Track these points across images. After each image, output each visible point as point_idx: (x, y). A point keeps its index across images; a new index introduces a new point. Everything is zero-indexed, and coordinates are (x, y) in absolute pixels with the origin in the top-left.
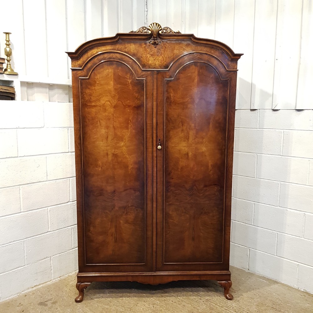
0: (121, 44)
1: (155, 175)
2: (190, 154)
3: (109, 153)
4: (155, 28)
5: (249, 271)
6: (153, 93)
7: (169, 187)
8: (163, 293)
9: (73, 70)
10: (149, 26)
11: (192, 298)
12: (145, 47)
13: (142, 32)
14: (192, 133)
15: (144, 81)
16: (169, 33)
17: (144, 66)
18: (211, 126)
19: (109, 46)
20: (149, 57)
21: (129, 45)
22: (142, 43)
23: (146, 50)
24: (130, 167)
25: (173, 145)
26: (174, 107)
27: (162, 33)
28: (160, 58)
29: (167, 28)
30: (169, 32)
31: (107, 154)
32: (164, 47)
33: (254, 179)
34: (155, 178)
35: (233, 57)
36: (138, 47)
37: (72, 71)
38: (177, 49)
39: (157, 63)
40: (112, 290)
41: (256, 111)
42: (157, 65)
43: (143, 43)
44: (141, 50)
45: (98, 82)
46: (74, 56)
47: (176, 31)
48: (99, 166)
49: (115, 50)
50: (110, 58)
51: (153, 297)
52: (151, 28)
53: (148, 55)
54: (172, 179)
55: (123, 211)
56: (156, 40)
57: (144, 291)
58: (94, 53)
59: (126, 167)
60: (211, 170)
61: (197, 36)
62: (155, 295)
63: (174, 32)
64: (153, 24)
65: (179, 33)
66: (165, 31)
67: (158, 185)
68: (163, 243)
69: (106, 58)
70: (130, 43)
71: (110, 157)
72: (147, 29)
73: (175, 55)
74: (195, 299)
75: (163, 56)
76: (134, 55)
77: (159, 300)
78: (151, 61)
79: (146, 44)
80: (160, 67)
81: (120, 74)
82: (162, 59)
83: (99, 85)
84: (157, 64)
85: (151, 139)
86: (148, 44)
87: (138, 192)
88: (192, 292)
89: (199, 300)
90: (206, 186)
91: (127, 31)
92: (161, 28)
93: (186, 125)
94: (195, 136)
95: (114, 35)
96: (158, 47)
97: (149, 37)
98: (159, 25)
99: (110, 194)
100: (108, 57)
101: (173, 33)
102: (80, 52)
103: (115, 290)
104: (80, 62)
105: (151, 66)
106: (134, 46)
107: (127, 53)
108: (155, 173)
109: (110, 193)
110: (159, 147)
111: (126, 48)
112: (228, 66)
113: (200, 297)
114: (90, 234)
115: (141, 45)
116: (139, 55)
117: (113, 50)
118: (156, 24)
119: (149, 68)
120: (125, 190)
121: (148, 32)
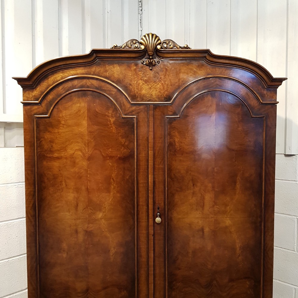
0: (99, 65)
1: (151, 263)
2: (207, 230)
3: (80, 230)
4: (151, 42)
6: (148, 138)
7: (174, 282)
9: (25, 104)
10: (142, 39)
12: (135, 70)
13: (130, 48)
14: (209, 197)
15: (135, 119)
16: (172, 48)
17: (134, 97)
18: (238, 186)
19: (82, 68)
20: (141, 84)
21: (112, 67)
22: (131, 64)
23: (136, 74)
24: (113, 251)
25: (180, 217)
26: (181, 158)
27: (161, 48)
28: (158, 86)
29: (170, 41)
30: (171, 46)
31: (77, 232)
32: (164, 70)
33: (294, 252)
34: (151, 269)
35: (269, 83)
36: (125, 69)
37: (24, 106)
38: (184, 73)
39: (154, 93)
41: (294, 157)
42: (154, 97)
43: (133, 64)
44: (130, 74)
45: (63, 122)
46: (27, 83)
47: (182, 46)
48: (64, 251)
49: (90, 74)
50: (82, 86)
52: (144, 41)
53: (140, 81)
54: (179, 269)
56: (152, 58)
58: (58, 78)
59: (106, 251)
60: (239, 256)
61: (215, 51)
63: (180, 47)
64: (148, 35)
65: (187, 47)
66: (165, 46)
67: (157, 279)
69: (76, 86)
70: (112, 63)
71: (81, 237)
72: (138, 42)
73: (181, 80)
75: (163, 82)
76: (118, 82)
78: (145, 90)
79: (136, 65)
80: (159, 98)
81: (97, 110)
82: (162, 87)
83: (65, 126)
84: (154, 94)
85: (145, 207)
86: (140, 65)
87: (125, 292)
90: (231, 280)
91: (109, 47)
92: (159, 42)
93: (199, 184)
94: (214, 202)
95: (88, 52)
96: (156, 69)
97: (141, 54)
98: (156, 37)
99: (80, 295)
100: (79, 85)
101: (178, 48)
102: (35, 78)
104: (36, 92)
105: (145, 98)
106: (118, 68)
107: (108, 79)
108: (151, 260)
109: (80, 293)
110: (158, 220)
111: (106, 71)
112: (262, 96)
115: (129, 67)
116: (127, 81)
117: (86, 74)
118: (153, 35)
119: (142, 100)
120: (105, 288)
121: (140, 47)
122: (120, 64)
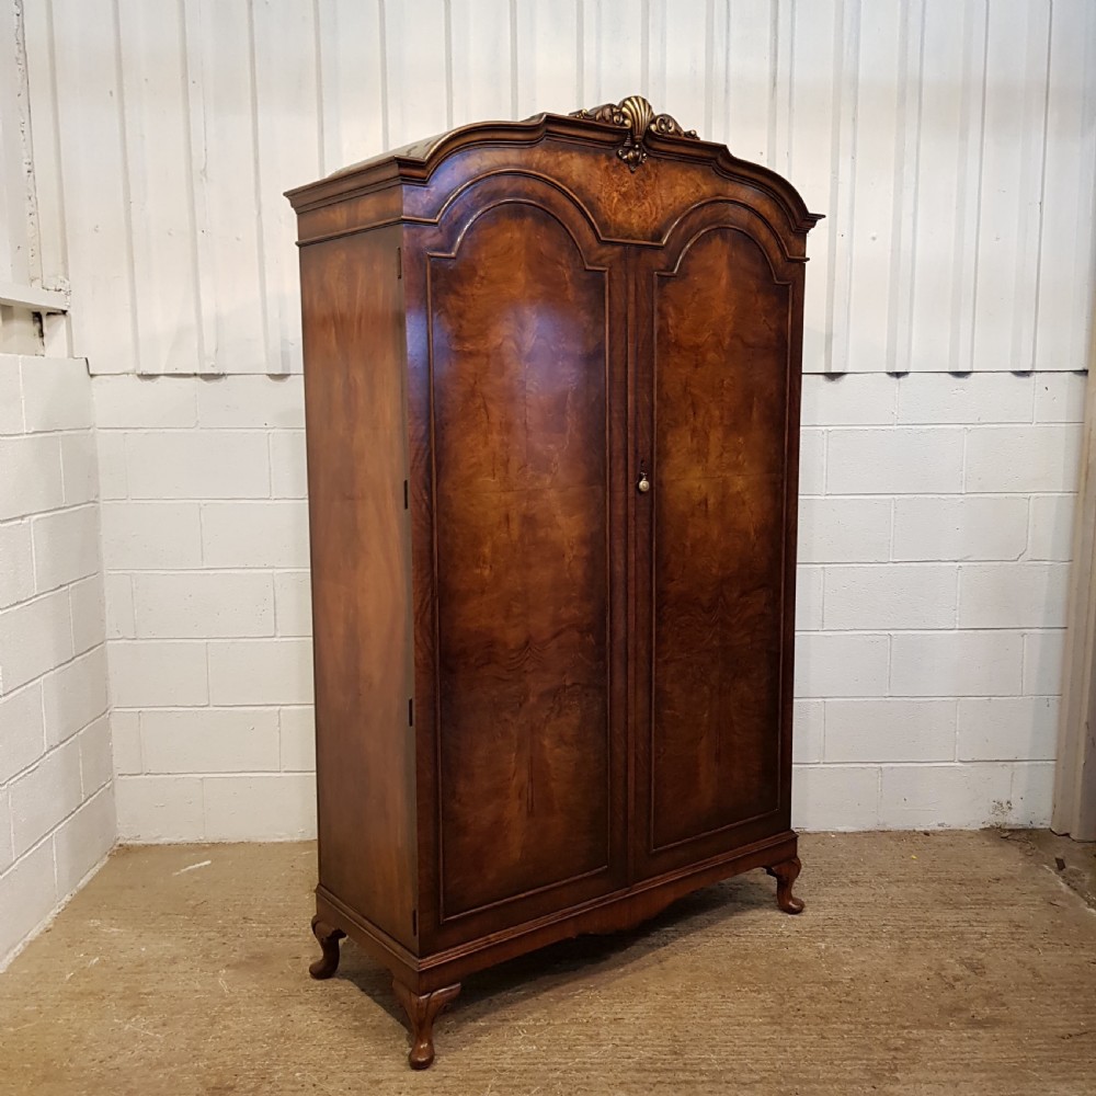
0: (547, 149)
1: (632, 574)
2: (711, 501)
3: (514, 514)
6: (626, 314)
7: (665, 607)
9: (407, 224)
12: (607, 167)
13: (608, 121)
14: (716, 436)
15: (607, 274)
16: (672, 133)
17: (606, 228)
18: (755, 415)
20: (615, 200)
21: (567, 156)
22: (601, 154)
23: (609, 177)
24: (570, 555)
25: (674, 478)
26: (676, 360)
27: (657, 131)
28: (644, 208)
29: (669, 118)
30: (672, 130)
31: (507, 518)
32: (653, 176)
34: (632, 584)
36: (591, 166)
38: (683, 185)
39: (636, 221)
42: (636, 230)
43: (604, 156)
44: (598, 176)
45: (481, 273)
47: (687, 131)
48: (485, 562)
49: (530, 168)
50: (517, 193)
52: (631, 112)
53: (615, 195)
54: (672, 581)
55: (552, 705)
56: (639, 149)
59: (558, 556)
60: (754, 545)
63: (685, 133)
65: (694, 136)
66: (663, 127)
67: (639, 603)
68: (650, 786)
69: (504, 191)
70: (567, 149)
71: (515, 526)
72: (621, 112)
73: (677, 202)
75: (650, 200)
76: (579, 190)
78: (621, 215)
79: (609, 158)
80: (644, 234)
81: (542, 249)
82: (649, 211)
83: (485, 282)
84: (635, 224)
85: (622, 461)
86: (616, 159)
87: (591, 636)
90: (743, 593)
93: (702, 412)
94: (723, 447)
96: (640, 172)
97: (623, 137)
98: (645, 103)
99: (514, 655)
100: (510, 190)
101: (681, 134)
104: (429, 197)
105: (621, 231)
106: (579, 160)
107: (562, 183)
108: (632, 567)
109: (513, 651)
110: (643, 484)
111: (559, 165)
112: (789, 245)
114: (457, 806)
115: (597, 160)
116: (593, 191)
117: (524, 166)
119: (618, 235)
120: (555, 636)
121: (623, 124)
122: (583, 151)
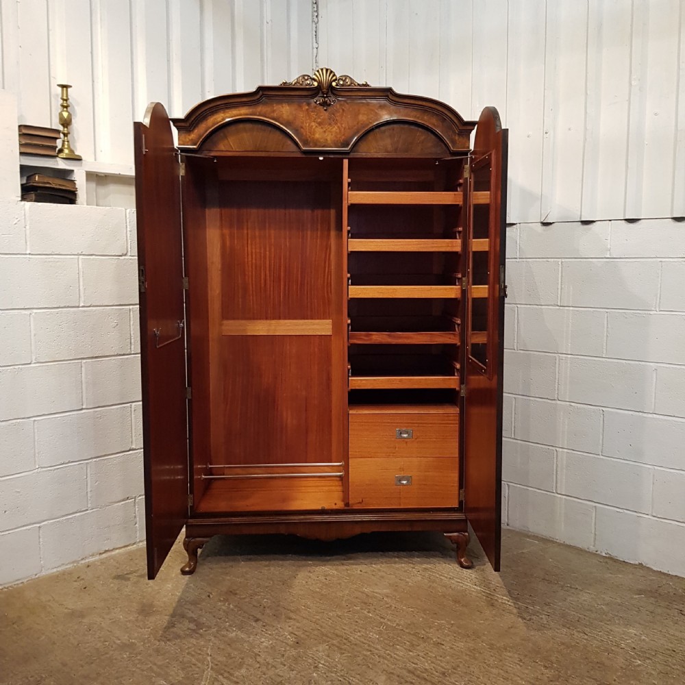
0: (265, 104)
4: (325, 78)
5: (508, 527)
8: (344, 560)
10: (315, 74)
11: (397, 566)
12: (307, 110)
13: (301, 85)
16: (349, 85)
17: (306, 143)
19: (245, 108)
20: (314, 127)
21: (280, 106)
22: (303, 103)
23: (308, 114)
27: (337, 85)
28: (334, 129)
29: (346, 77)
30: (349, 83)
32: (341, 111)
35: (461, 128)
36: (296, 110)
38: (364, 114)
39: (330, 137)
40: (249, 557)
41: (514, 226)
42: (329, 142)
43: (305, 103)
44: (301, 115)
46: (183, 124)
47: (361, 83)
49: (255, 115)
51: (325, 565)
52: (317, 76)
53: (313, 124)
56: (327, 97)
57: (310, 558)
58: (219, 120)
61: (398, 91)
62: (329, 562)
63: (358, 84)
64: (322, 70)
65: (366, 85)
66: (341, 83)
70: (280, 102)
72: (311, 78)
73: (360, 124)
74: (403, 567)
75: (339, 124)
76: (288, 124)
77: (336, 570)
78: (318, 134)
79: (309, 104)
80: (335, 144)
82: (338, 131)
84: (329, 139)
86: (313, 104)
88: (398, 558)
89: (410, 569)
91: (277, 84)
92: (334, 78)
95: (254, 89)
96: (330, 109)
97: (315, 91)
98: (331, 72)
101: (355, 85)
102: (193, 119)
103: (256, 556)
104: (193, 136)
105: (319, 144)
106: (288, 108)
107: (276, 121)
111: (274, 111)
112: (453, 142)
113: (412, 565)
115: (300, 106)
116: (298, 123)
117: (251, 115)
118: (327, 70)
119: (316, 146)
121: (313, 84)
122: (289, 103)
